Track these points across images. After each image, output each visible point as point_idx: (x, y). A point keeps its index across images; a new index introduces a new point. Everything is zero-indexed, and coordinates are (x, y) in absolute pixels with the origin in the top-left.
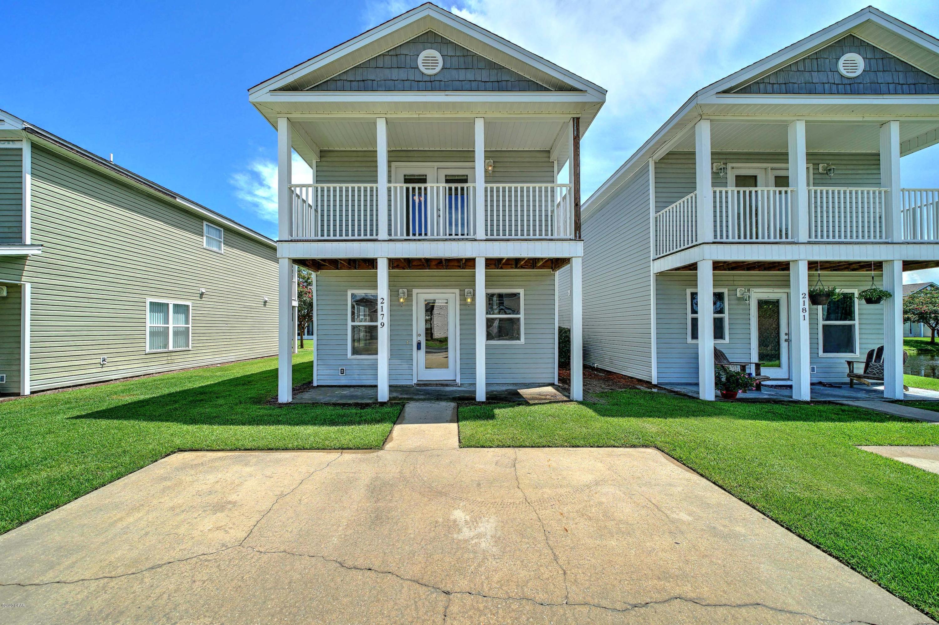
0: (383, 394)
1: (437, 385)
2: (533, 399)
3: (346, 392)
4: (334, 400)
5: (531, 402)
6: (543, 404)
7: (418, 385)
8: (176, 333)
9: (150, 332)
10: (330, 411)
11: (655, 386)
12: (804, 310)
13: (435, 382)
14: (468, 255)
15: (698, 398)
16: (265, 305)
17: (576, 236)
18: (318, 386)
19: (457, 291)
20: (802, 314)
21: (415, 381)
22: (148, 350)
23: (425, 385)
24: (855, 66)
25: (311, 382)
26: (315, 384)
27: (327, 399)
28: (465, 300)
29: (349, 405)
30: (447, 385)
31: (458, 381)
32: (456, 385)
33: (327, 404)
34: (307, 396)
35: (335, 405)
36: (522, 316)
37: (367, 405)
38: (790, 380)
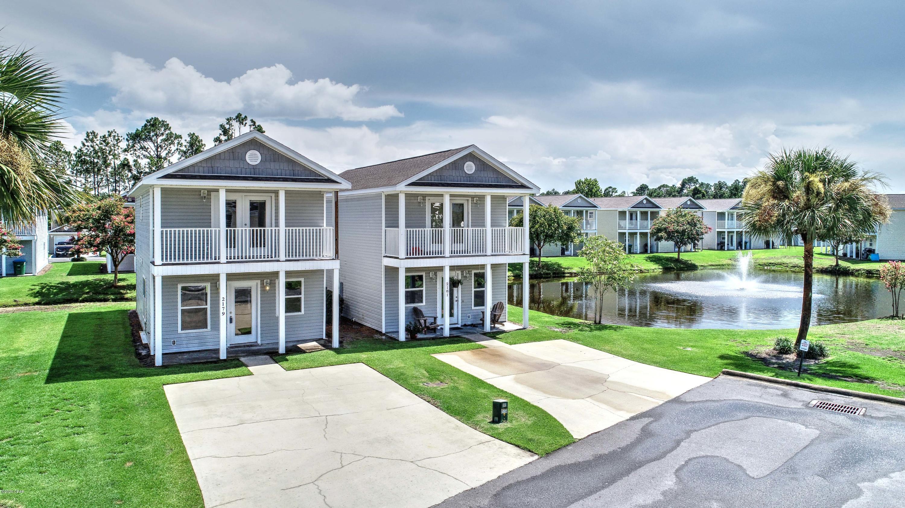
0: (223, 355)
1: (244, 346)
2: (307, 350)
5: (308, 351)
6: (318, 351)
7: (231, 347)
11: (384, 334)
12: (447, 291)
13: (243, 345)
14: (276, 270)
15: (398, 340)
17: (336, 257)
19: (259, 282)
20: (446, 293)
21: (228, 345)
23: (236, 347)
24: (471, 170)
28: (264, 287)
30: (251, 346)
31: (259, 342)
32: (258, 345)
36: (302, 296)
38: (457, 324)
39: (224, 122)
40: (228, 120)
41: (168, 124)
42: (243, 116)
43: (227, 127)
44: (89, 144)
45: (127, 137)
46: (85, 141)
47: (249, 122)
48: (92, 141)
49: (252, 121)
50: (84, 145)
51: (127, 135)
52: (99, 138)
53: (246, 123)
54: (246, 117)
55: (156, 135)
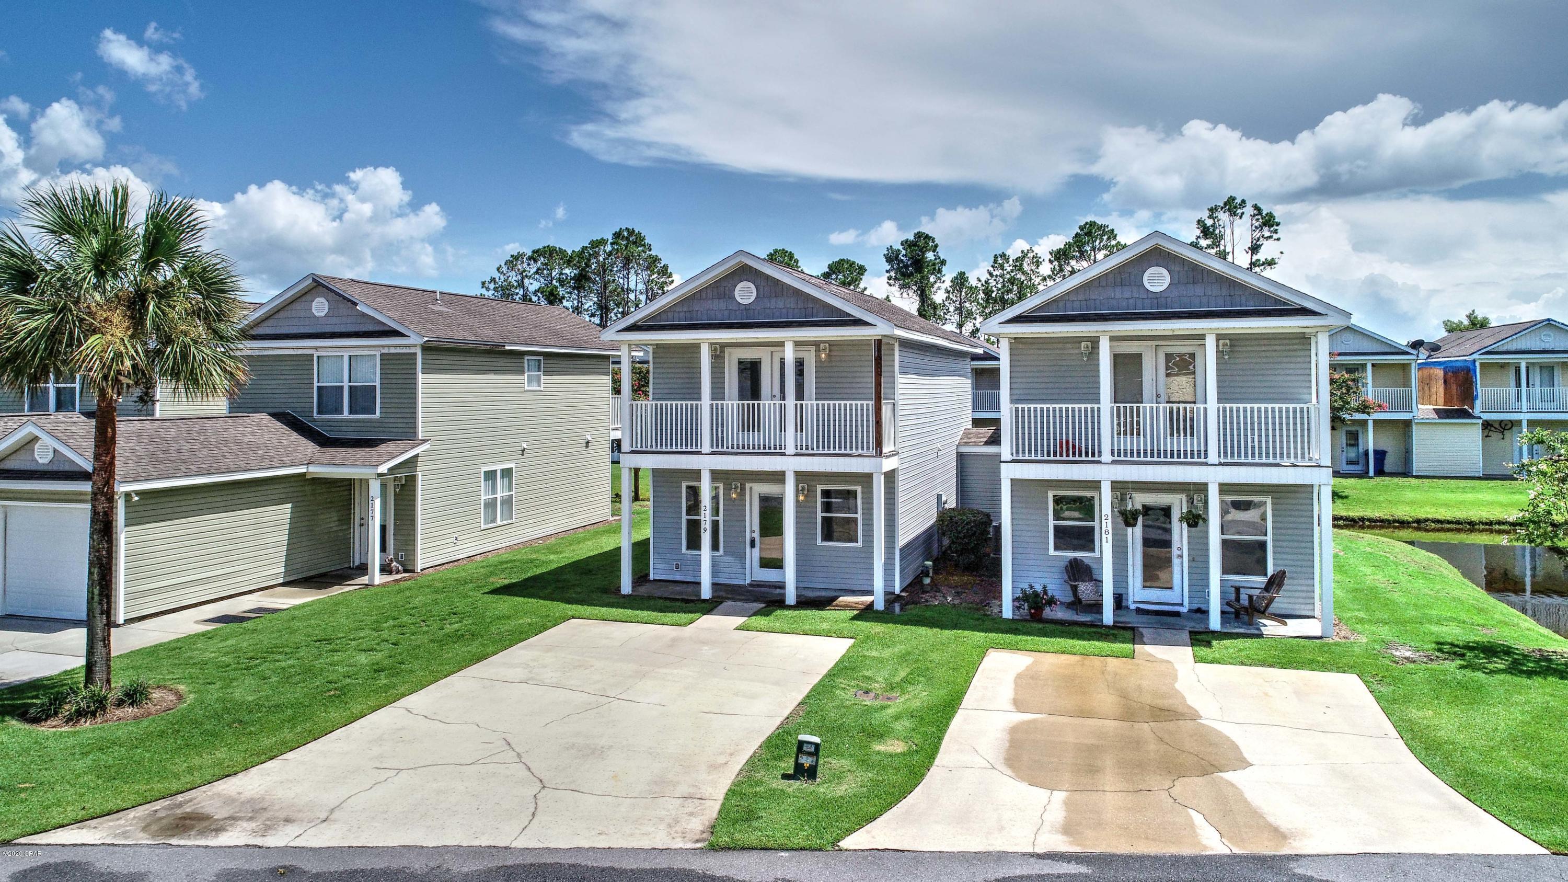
0: (706, 592)
1: (770, 586)
2: (835, 606)
3: (678, 588)
4: (666, 595)
5: (829, 608)
7: (751, 585)
8: (502, 503)
9: (485, 504)
10: (660, 603)
13: (769, 584)
14: (779, 469)
15: (996, 617)
16: (587, 446)
17: (877, 453)
18: (655, 580)
21: (748, 581)
22: (483, 527)
23: (758, 586)
25: (648, 575)
26: (651, 578)
27: (658, 594)
29: (677, 600)
30: (780, 588)
33: (660, 598)
34: (643, 590)
35: (666, 599)
36: (859, 517)
37: (692, 601)
38: (1182, 605)
39: (1204, 215)
40: (1211, 210)
41: (1113, 230)
42: (1238, 201)
43: (1209, 222)
44: (998, 272)
45: (1050, 257)
46: (992, 269)
47: (1249, 210)
48: (1002, 267)
49: (1256, 207)
50: (991, 274)
51: (1051, 253)
52: (1011, 262)
53: (1243, 213)
54: (1243, 201)
55: (1094, 249)
